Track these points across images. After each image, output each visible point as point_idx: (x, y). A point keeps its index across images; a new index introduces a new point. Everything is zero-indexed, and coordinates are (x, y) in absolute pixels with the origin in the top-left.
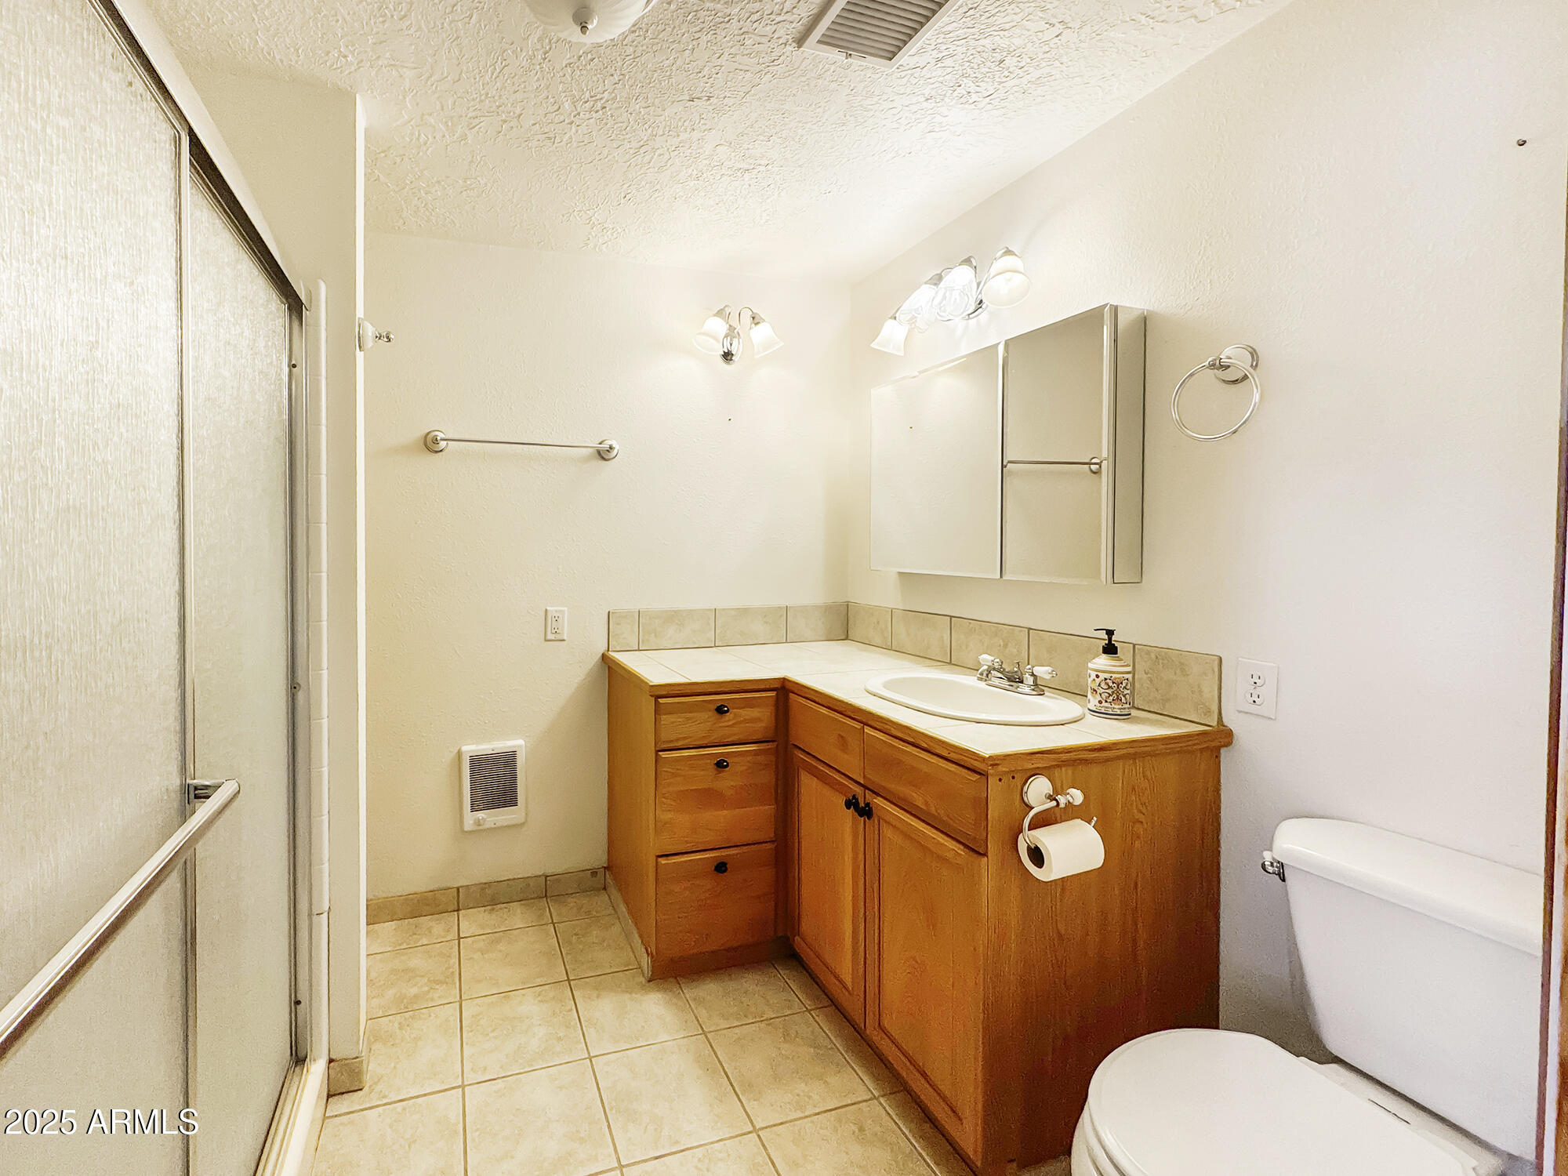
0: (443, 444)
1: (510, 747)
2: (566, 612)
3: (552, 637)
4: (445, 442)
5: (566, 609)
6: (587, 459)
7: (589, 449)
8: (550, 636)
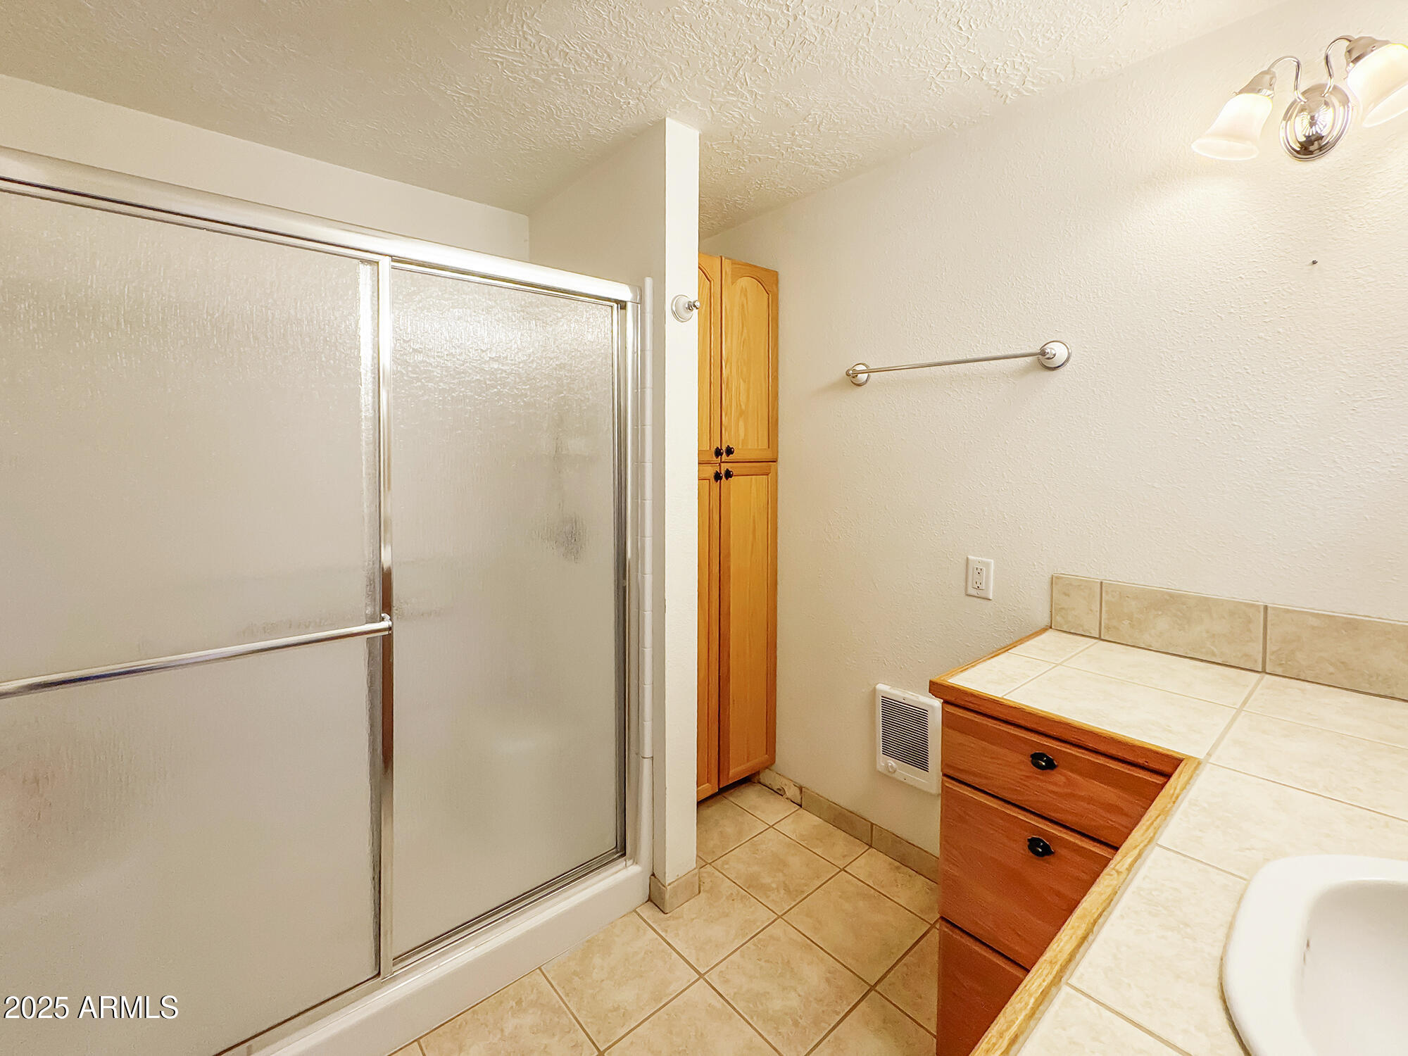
0: (863, 377)
1: (923, 704)
2: (993, 564)
3: (974, 592)
4: (867, 374)
5: (992, 561)
6: (1026, 371)
7: (1031, 358)
8: (972, 591)
